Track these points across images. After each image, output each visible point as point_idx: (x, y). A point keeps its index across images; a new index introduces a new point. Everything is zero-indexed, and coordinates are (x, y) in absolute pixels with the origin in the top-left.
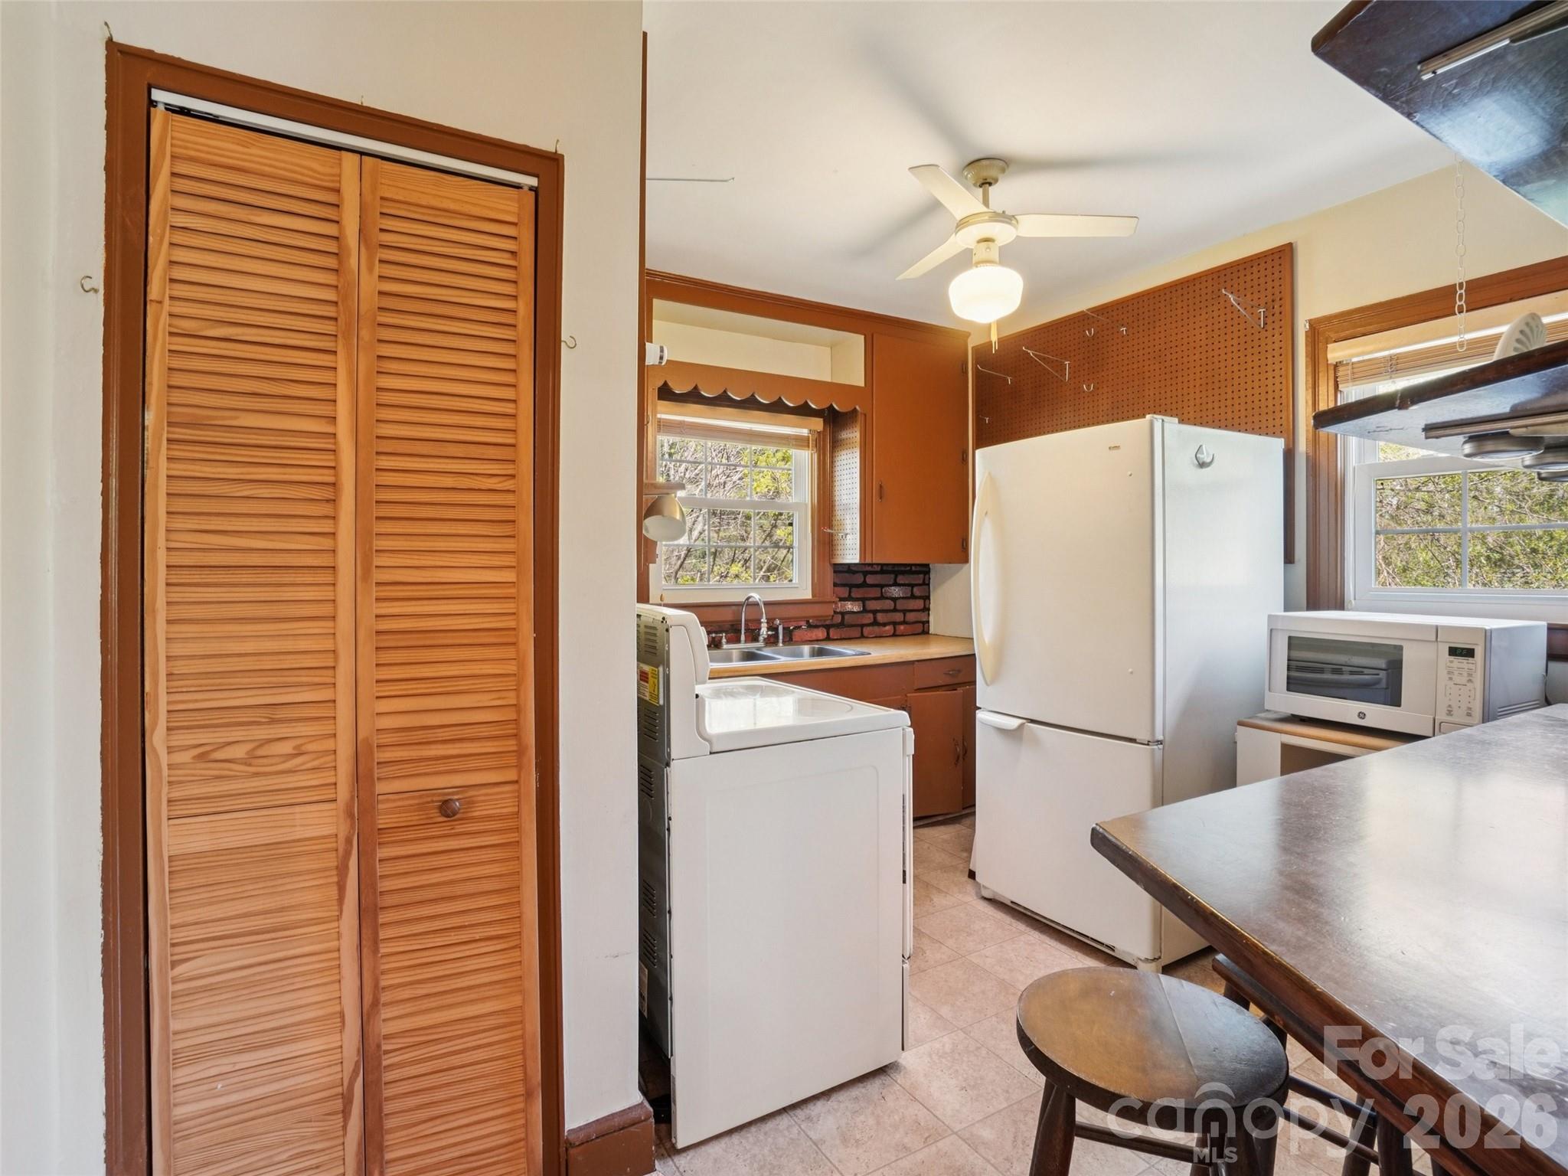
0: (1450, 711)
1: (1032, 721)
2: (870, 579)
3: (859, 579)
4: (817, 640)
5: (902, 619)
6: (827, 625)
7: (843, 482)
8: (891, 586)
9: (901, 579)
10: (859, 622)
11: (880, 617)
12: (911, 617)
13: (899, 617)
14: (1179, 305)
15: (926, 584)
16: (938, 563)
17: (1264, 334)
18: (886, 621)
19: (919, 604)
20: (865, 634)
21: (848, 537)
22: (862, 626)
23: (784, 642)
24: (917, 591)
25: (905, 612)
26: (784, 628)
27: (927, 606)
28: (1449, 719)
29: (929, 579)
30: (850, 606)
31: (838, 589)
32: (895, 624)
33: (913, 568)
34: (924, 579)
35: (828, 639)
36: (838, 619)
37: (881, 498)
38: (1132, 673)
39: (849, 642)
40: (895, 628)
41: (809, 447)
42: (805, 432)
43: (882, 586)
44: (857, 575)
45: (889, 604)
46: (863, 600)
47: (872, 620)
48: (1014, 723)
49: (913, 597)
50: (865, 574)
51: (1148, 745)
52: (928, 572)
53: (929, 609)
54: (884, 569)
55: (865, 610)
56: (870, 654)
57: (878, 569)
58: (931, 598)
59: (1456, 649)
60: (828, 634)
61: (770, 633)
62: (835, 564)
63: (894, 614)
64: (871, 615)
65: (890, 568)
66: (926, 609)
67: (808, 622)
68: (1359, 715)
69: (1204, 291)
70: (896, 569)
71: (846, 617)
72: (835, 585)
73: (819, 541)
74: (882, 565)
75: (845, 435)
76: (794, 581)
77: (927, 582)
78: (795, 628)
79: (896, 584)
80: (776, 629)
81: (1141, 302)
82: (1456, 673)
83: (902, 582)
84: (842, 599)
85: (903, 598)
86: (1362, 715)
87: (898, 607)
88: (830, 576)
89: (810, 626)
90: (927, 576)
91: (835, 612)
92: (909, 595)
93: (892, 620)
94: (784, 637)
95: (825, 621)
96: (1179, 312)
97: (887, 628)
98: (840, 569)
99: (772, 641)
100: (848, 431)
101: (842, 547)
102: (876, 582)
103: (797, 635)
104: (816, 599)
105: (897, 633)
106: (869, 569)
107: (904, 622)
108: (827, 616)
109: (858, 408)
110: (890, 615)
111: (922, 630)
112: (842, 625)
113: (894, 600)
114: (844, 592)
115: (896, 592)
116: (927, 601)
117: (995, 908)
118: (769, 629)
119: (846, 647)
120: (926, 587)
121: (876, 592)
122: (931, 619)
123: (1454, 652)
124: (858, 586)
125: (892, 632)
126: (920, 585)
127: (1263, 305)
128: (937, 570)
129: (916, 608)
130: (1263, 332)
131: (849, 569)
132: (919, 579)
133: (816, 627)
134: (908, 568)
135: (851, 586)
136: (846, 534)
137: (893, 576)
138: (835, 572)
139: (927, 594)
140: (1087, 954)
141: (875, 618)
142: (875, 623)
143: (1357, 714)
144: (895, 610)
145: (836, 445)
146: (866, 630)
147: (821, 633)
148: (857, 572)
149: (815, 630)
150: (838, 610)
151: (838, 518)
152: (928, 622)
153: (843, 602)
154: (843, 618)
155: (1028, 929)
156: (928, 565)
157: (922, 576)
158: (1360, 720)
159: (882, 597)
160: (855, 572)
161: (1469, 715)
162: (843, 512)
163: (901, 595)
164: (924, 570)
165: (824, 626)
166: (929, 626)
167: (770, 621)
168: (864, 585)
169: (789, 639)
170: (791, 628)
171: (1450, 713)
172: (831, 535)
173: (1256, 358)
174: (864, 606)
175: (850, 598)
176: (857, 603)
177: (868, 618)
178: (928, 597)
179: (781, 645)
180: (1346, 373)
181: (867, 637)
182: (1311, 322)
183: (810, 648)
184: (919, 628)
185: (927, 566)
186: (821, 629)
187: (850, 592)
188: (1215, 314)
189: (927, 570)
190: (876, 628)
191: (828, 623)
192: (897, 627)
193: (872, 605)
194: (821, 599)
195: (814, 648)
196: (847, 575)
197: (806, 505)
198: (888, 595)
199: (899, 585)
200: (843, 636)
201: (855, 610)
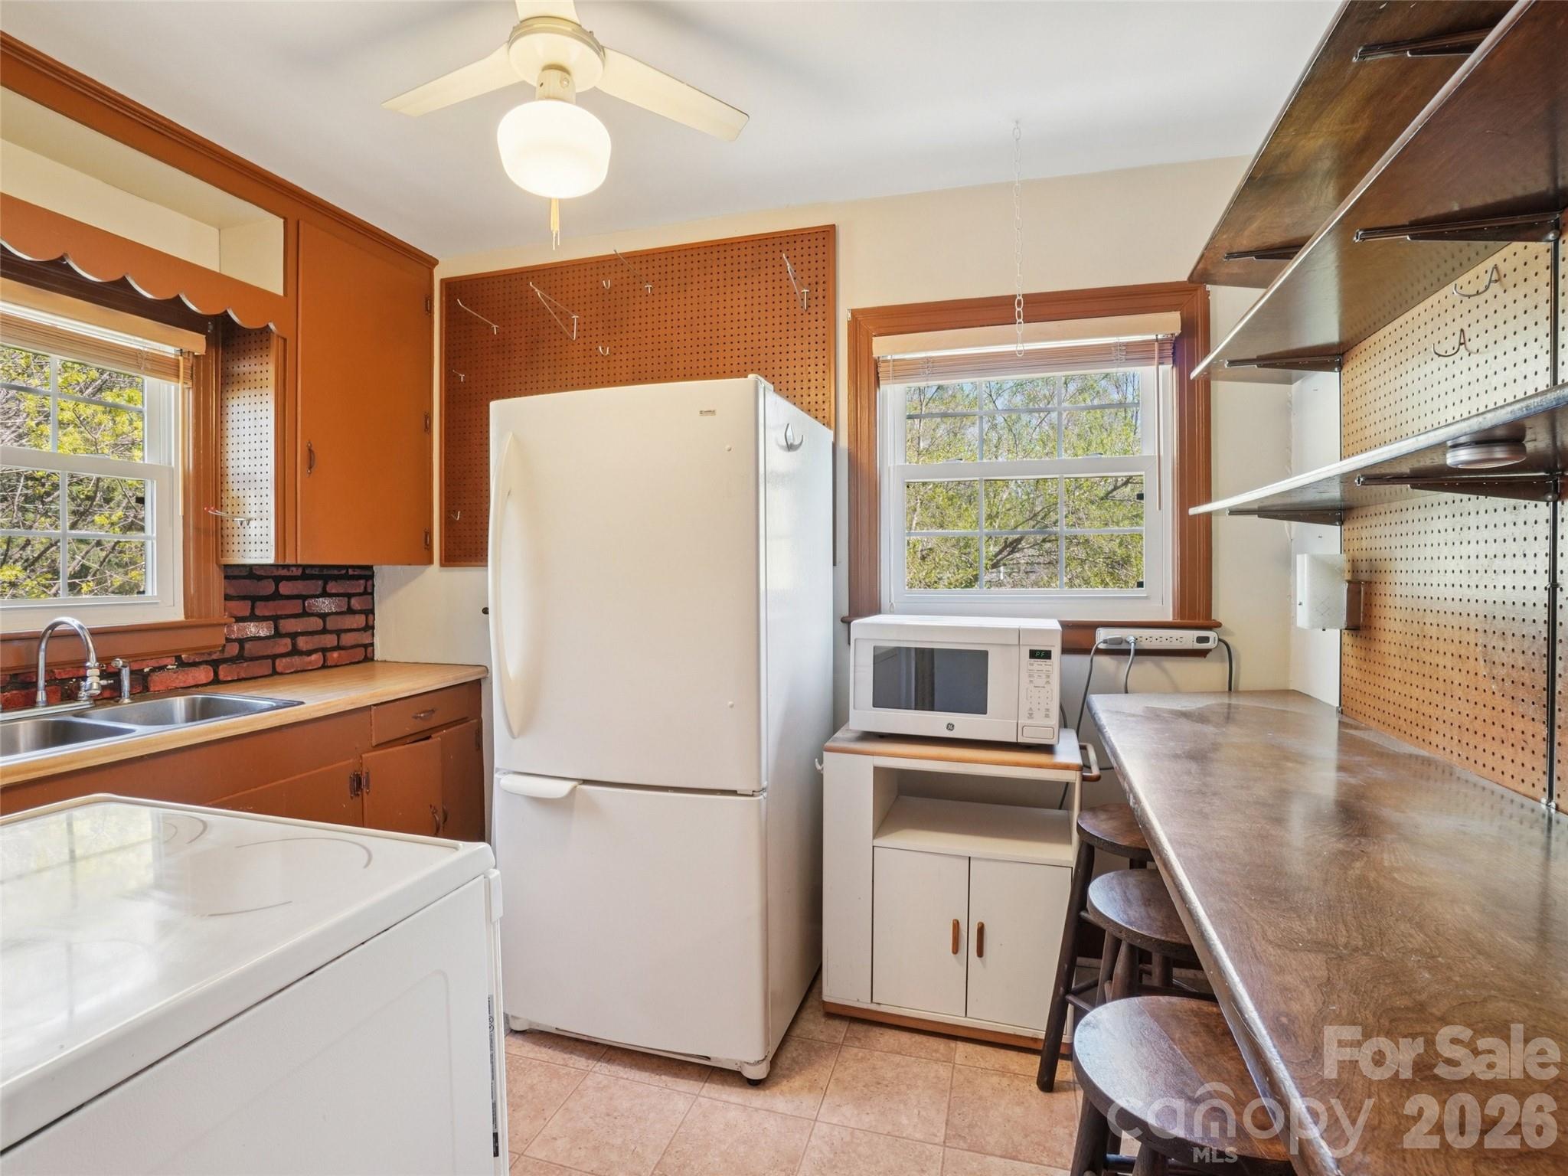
0: (1031, 714)
1: (585, 782)
2: (285, 588)
3: (268, 588)
4: (197, 686)
5: (336, 643)
6: (214, 661)
7: (242, 439)
8: (318, 596)
9: (332, 588)
10: (269, 652)
11: (302, 643)
12: (348, 639)
13: (330, 640)
14: (715, 270)
15: (369, 593)
16: (389, 563)
17: (806, 317)
18: (310, 647)
19: (359, 621)
20: (279, 669)
21: (253, 524)
22: (274, 657)
23: (132, 694)
24: (355, 603)
25: (339, 633)
26: (132, 672)
27: (370, 623)
28: (1029, 722)
29: (373, 586)
30: (253, 630)
31: (232, 604)
32: (324, 650)
33: (351, 572)
34: (365, 588)
35: (216, 681)
36: (233, 650)
37: (310, 468)
38: (732, 706)
39: (251, 683)
40: (324, 657)
41: (178, 377)
42: (170, 351)
43: (304, 598)
44: (265, 582)
45: (315, 623)
46: (275, 619)
47: (290, 647)
48: (562, 788)
49: (350, 611)
50: (278, 580)
51: (752, 796)
52: (372, 577)
53: (373, 628)
54: (307, 573)
55: (278, 634)
56: (302, 703)
57: (298, 572)
58: (376, 612)
59: (1035, 651)
60: (216, 674)
61: (104, 682)
62: (226, 566)
63: (322, 636)
64: (288, 641)
65: (316, 572)
66: (369, 628)
67: (178, 658)
68: (947, 727)
69: (743, 259)
70: (325, 572)
71: (247, 646)
72: (227, 597)
73: (197, 529)
74: (304, 567)
75: (244, 366)
76: (149, 593)
77: (370, 591)
78: (153, 670)
79: (325, 594)
80: (116, 675)
81: (670, 259)
82: (1036, 675)
83: (334, 591)
84: (240, 620)
85: (336, 613)
86: (950, 727)
87: (329, 627)
88: (218, 585)
89: (181, 664)
90: (370, 582)
91: (228, 640)
92: (345, 609)
93: (321, 646)
94: (132, 686)
95: (210, 654)
96: (715, 277)
97: (314, 657)
98: (236, 573)
99: (110, 695)
100: (253, 361)
101: (241, 539)
102: (295, 592)
103: (157, 681)
104: (193, 621)
105: (329, 663)
106: (284, 572)
107: (338, 648)
108: (215, 646)
109: (272, 326)
110: (317, 637)
111: (363, 656)
112: (240, 658)
113: (323, 616)
114: (244, 608)
115: (325, 605)
116: (371, 616)
117: (534, 1043)
118: (103, 675)
119: (254, 693)
120: (370, 597)
121: (295, 607)
122: (377, 641)
123: (1034, 654)
124: (266, 598)
125: (322, 662)
126: (360, 594)
127: (806, 285)
128: (384, 575)
129: (355, 626)
130: (806, 315)
131: (252, 573)
132: (359, 586)
133: (195, 664)
134: (344, 572)
135: (254, 599)
136: (249, 520)
137: (320, 583)
138: (226, 577)
139: (371, 607)
140: (676, 1075)
141: (294, 645)
142: (295, 651)
143: (945, 726)
144: (324, 631)
145: (227, 381)
146: (281, 664)
147: (203, 674)
148: (267, 577)
149: (193, 669)
150: (233, 637)
151: (232, 494)
152: (372, 645)
153: (241, 624)
154: (242, 648)
155: (591, 1063)
156: (372, 567)
157: (362, 582)
158: (947, 731)
159: (305, 614)
160: (260, 578)
161: (1047, 716)
162: (241, 486)
163: (334, 610)
164: (366, 574)
165: (206, 662)
166: (373, 650)
167: (104, 660)
168: (276, 596)
169: (142, 686)
170: (146, 670)
171: (1031, 716)
172: (219, 522)
173: (798, 341)
174: (276, 628)
175: (253, 617)
176: (265, 624)
177: (285, 644)
178: (372, 612)
179: (127, 701)
180: (887, 369)
181: (282, 674)
182: (854, 312)
183: (186, 700)
184: (360, 653)
185: (370, 568)
186: (202, 667)
187: (253, 608)
188: (756, 287)
189: (370, 573)
190: (297, 660)
191: (214, 657)
192: (328, 654)
193: (289, 625)
194: (203, 621)
195: (194, 700)
196: (247, 581)
197: (171, 471)
198: (315, 610)
199: (331, 595)
200: (243, 675)
201: (262, 635)
